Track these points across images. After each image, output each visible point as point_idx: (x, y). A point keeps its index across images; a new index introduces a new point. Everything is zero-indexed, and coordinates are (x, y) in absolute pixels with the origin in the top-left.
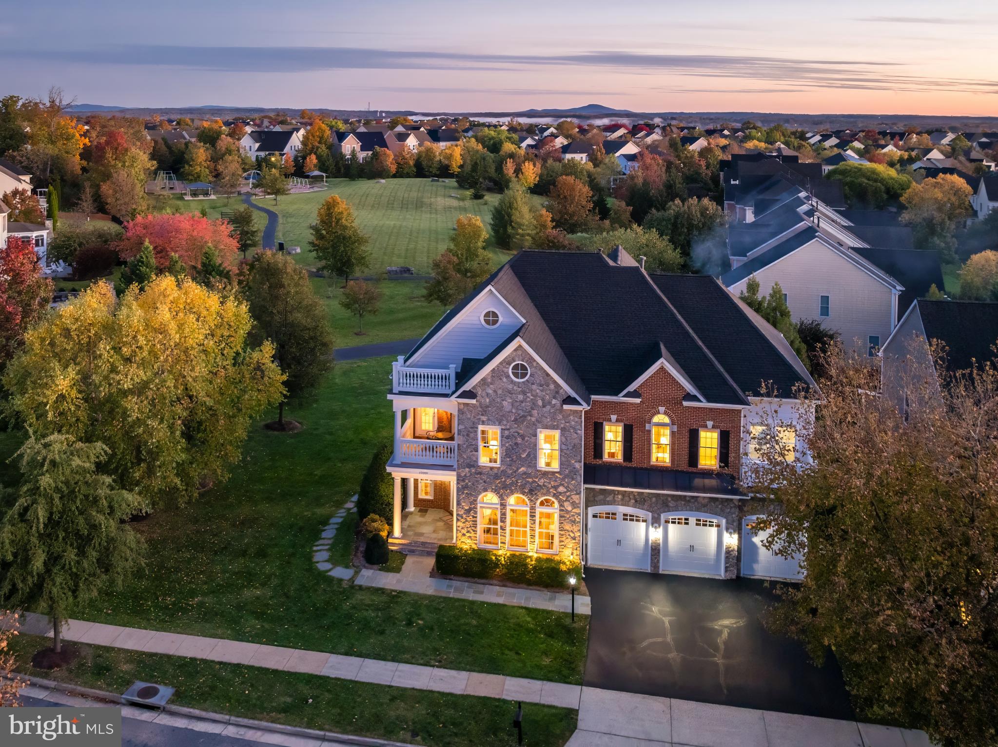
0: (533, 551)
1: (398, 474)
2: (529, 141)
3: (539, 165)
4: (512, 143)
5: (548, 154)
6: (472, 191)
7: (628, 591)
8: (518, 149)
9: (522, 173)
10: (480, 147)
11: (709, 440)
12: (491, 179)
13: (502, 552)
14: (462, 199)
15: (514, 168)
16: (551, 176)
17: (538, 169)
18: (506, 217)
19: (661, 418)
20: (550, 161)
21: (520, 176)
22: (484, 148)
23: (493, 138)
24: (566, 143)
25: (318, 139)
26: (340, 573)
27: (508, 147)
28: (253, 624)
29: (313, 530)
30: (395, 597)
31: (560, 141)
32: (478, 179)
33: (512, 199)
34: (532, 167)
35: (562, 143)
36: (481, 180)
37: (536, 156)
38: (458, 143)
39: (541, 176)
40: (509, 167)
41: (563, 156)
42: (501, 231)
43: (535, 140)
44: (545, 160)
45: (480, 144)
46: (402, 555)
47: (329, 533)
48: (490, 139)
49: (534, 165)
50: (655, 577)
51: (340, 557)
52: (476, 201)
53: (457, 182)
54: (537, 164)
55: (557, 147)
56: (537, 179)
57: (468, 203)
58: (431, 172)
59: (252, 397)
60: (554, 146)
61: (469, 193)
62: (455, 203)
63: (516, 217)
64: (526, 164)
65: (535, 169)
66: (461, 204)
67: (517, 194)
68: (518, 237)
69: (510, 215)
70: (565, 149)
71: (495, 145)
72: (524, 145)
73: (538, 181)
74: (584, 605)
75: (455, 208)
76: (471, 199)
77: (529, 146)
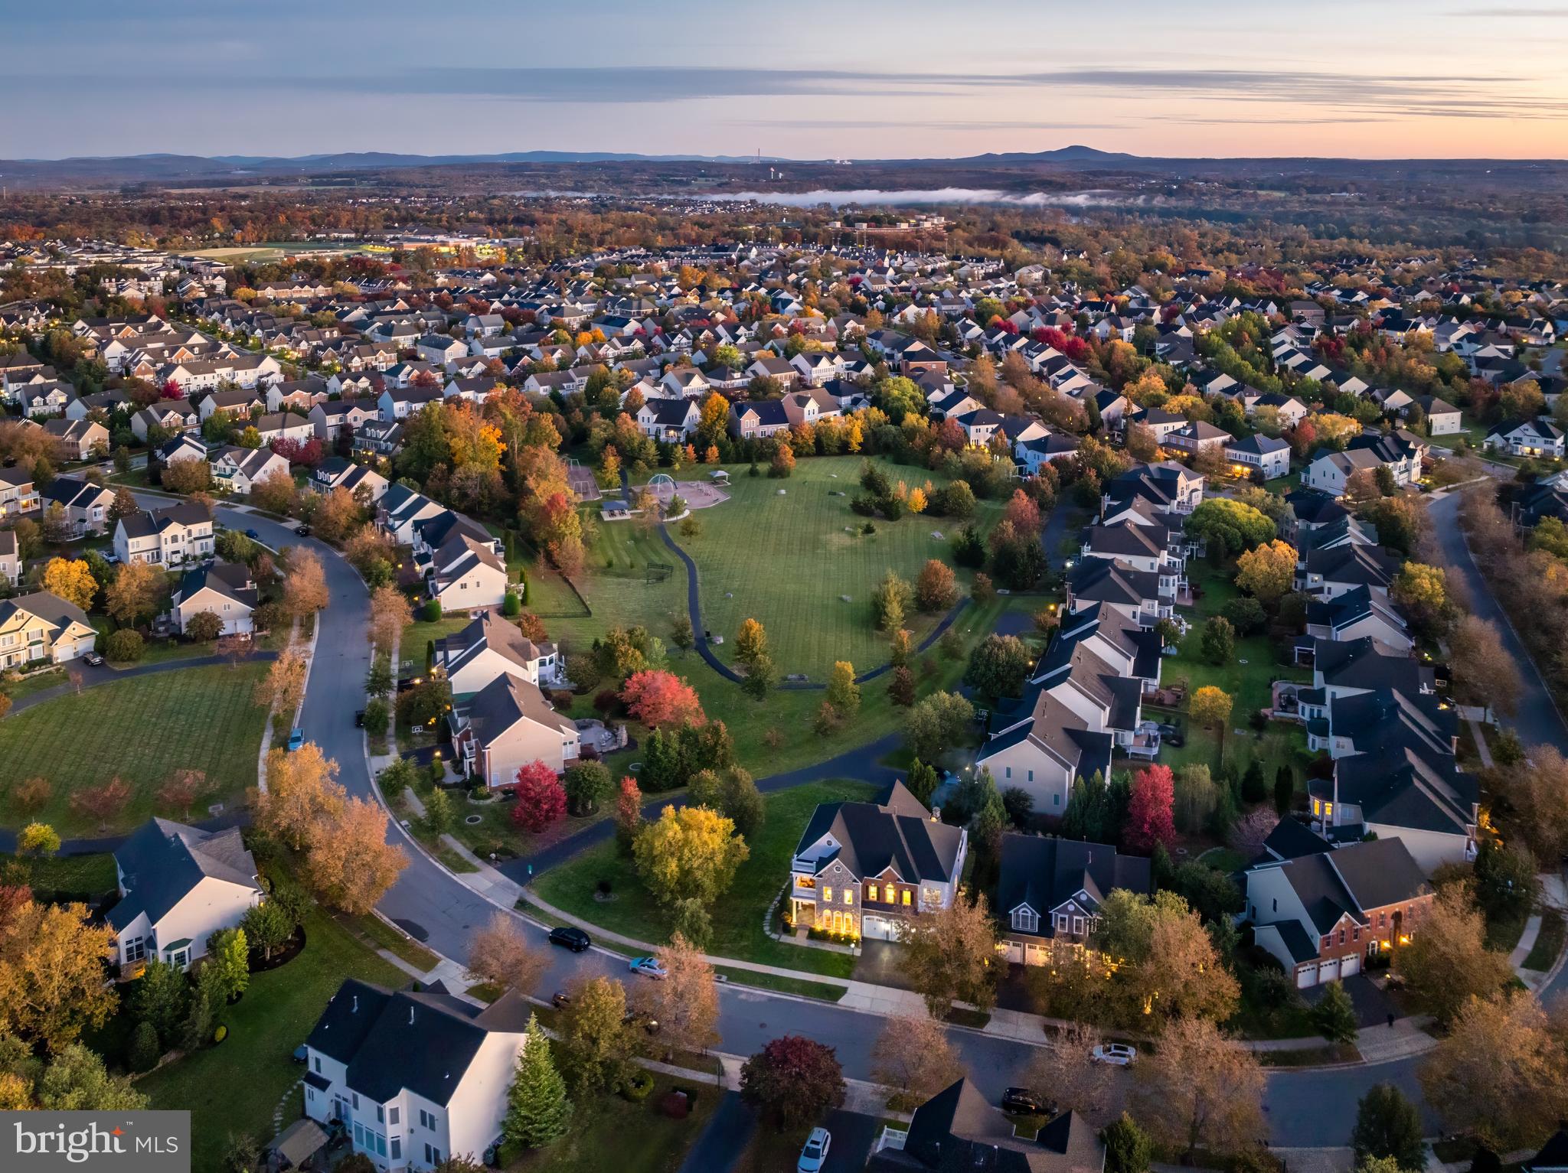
0: (843, 932)
1: (794, 900)
6: (865, 520)
7: (876, 945)
11: (907, 895)
13: (832, 931)
14: (855, 533)
19: (890, 886)
26: (774, 936)
28: (746, 955)
29: (761, 915)
30: (792, 947)
46: (796, 929)
47: (768, 917)
50: (888, 942)
51: (774, 930)
57: (859, 540)
59: (737, 860)
61: (860, 524)
66: (854, 540)
74: (858, 952)
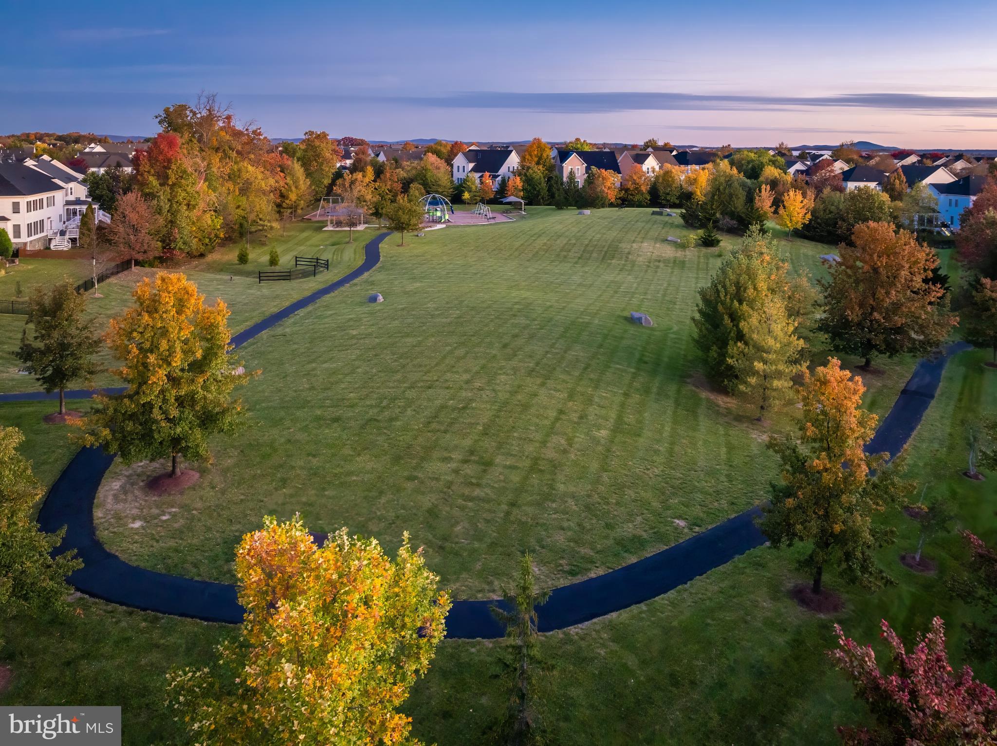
2: (799, 166)
3: (811, 194)
4: (776, 167)
5: (824, 182)
6: (701, 232)
8: (783, 175)
9: (784, 207)
10: (735, 171)
12: (733, 215)
14: (683, 246)
15: (772, 199)
16: (831, 212)
17: (810, 203)
18: (727, 320)
20: (827, 191)
21: (781, 211)
22: (739, 172)
23: (752, 161)
24: (846, 168)
25: (536, 159)
27: (771, 172)
31: (840, 166)
32: (714, 214)
33: (744, 278)
34: (799, 197)
35: (841, 169)
36: (718, 215)
37: (807, 183)
38: (707, 166)
39: (814, 212)
40: (765, 200)
41: (844, 184)
42: (714, 352)
43: (806, 165)
44: (819, 189)
45: (734, 168)
48: (749, 162)
49: (804, 195)
52: (704, 250)
53: (683, 216)
54: (808, 192)
55: (837, 173)
56: (809, 216)
57: (691, 254)
58: (668, 201)
60: (832, 171)
61: (694, 236)
62: (669, 252)
63: (751, 323)
64: (791, 193)
65: (806, 201)
66: (680, 254)
67: (756, 262)
68: (753, 380)
69: (735, 318)
70: (847, 176)
71: (753, 169)
72: (792, 170)
73: (810, 220)
75: (666, 261)
76: (697, 245)
77: (797, 171)
